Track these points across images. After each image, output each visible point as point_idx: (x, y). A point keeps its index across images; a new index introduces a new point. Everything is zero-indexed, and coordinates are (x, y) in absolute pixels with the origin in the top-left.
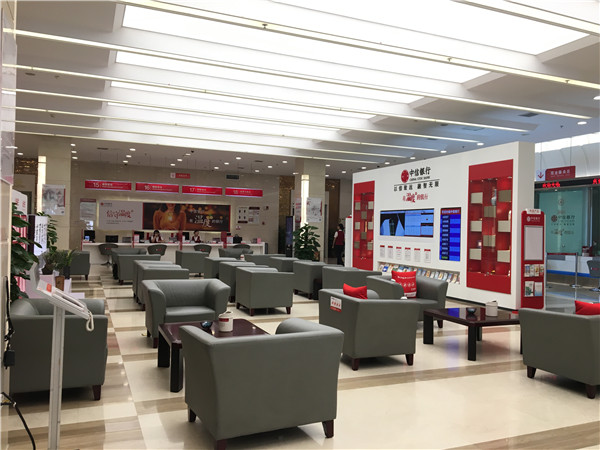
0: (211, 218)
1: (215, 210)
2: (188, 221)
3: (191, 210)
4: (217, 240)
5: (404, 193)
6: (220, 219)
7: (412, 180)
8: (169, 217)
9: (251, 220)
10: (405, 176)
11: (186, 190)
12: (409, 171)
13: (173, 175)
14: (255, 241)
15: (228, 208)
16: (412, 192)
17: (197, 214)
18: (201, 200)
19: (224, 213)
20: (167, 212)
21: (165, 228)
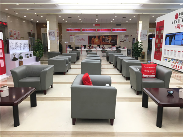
0: (111, 40)
1: (112, 37)
2: (103, 41)
3: (104, 38)
4: (110, 48)
5: (176, 25)
6: (114, 40)
7: (180, 17)
8: (96, 40)
9: (125, 40)
10: (177, 16)
11: (98, 30)
12: (179, 13)
13: (94, 25)
14: (124, 48)
15: (117, 36)
16: (179, 24)
17: (106, 39)
18: (107, 34)
19: (115, 38)
20: (96, 38)
21: (95, 44)
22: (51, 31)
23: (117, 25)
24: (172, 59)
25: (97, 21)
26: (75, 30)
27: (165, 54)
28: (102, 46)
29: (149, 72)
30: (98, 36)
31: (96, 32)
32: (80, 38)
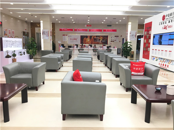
0: (102, 40)
1: (103, 37)
2: (94, 41)
3: (95, 38)
4: (101, 47)
5: (163, 26)
6: (105, 40)
7: (167, 19)
8: (88, 40)
9: (116, 40)
10: (164, 18)
11: (90, 30)
12: (165, 15)
13: (86, 26)
14: (114, 48)
15: (107, 36)
16: (166, 25)
17: (97, 39)
18: (99, 34)
19: (106, 38)
20: (88, 38)
21: (87, 43)
22: (45, 30)
23: (108, 26)
24: (159, 58)
25: (89, 21)
26: (68, 30)
27: (153, 53)
28: (93, 45)
29: (138, 70)
30: (89, 36)
31: (88, 32)
32: (72, 38)
